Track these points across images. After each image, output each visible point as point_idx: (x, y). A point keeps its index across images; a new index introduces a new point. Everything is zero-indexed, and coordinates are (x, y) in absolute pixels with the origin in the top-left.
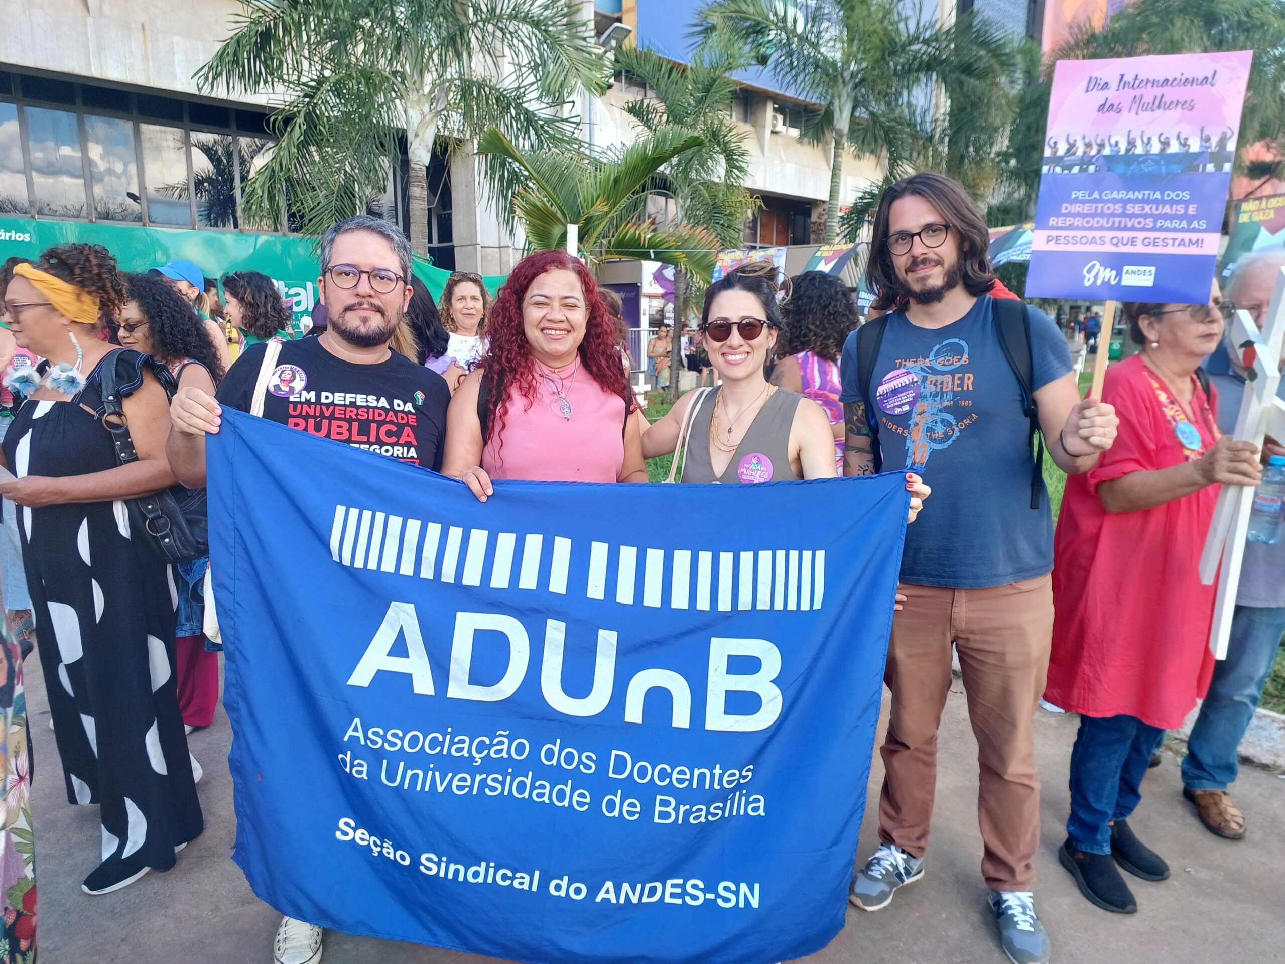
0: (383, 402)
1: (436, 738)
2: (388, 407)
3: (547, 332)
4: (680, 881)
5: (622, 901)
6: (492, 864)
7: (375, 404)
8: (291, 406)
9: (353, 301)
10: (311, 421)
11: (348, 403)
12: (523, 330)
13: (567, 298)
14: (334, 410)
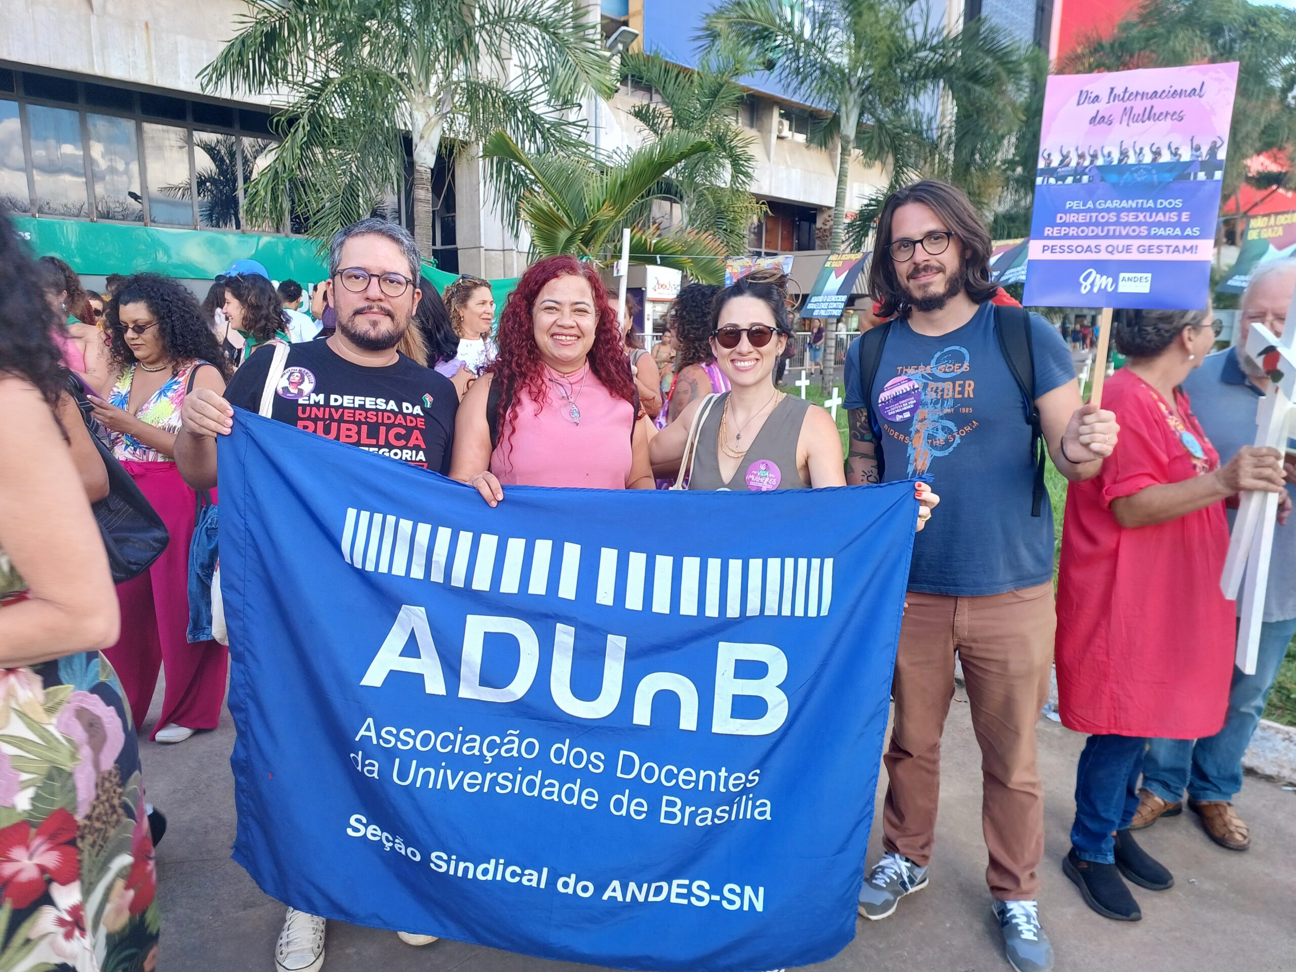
0: (392, 405)
1: (448, 737)
2: (397, 410)
3: (558, 337)
4: (687, 882)
5: (628, 899)
6: (502, 861)
7: (383, 407)
8: (300, 408)
9: (363, 304)
10: (320, 424)
11: (357, 406)
12: (533, 336)
13: (577, 303)
14: (343, 412)
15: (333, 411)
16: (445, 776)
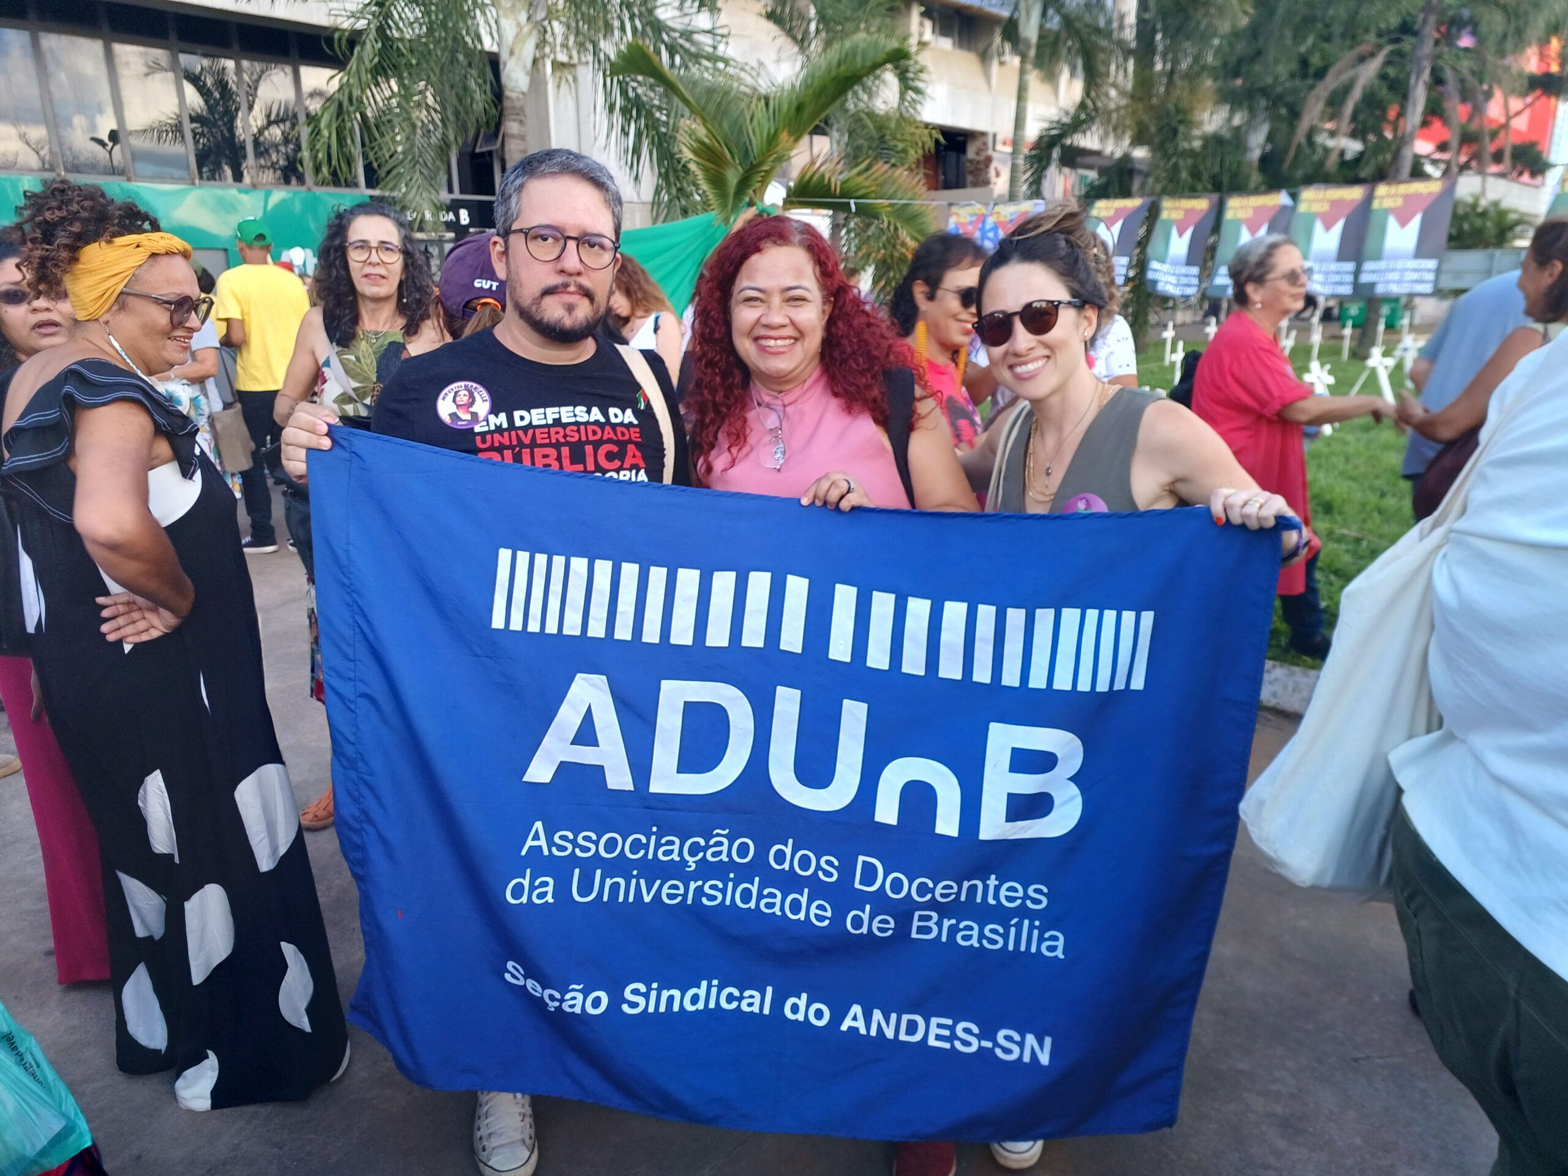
0: (596, 414)
1: (639, 840)
2: (603, 420)
3: (763, 342)
4: (949, 1022)
5: (873, 1033)
6: (715, 982)
7: (585, 418)
8: (477, 438)
9: (555, 280)
10: (508, 453)
11: (550, 422)
13: (790, 288)
14: (534, 433)
15: (520, 432)
16: (638, 886)
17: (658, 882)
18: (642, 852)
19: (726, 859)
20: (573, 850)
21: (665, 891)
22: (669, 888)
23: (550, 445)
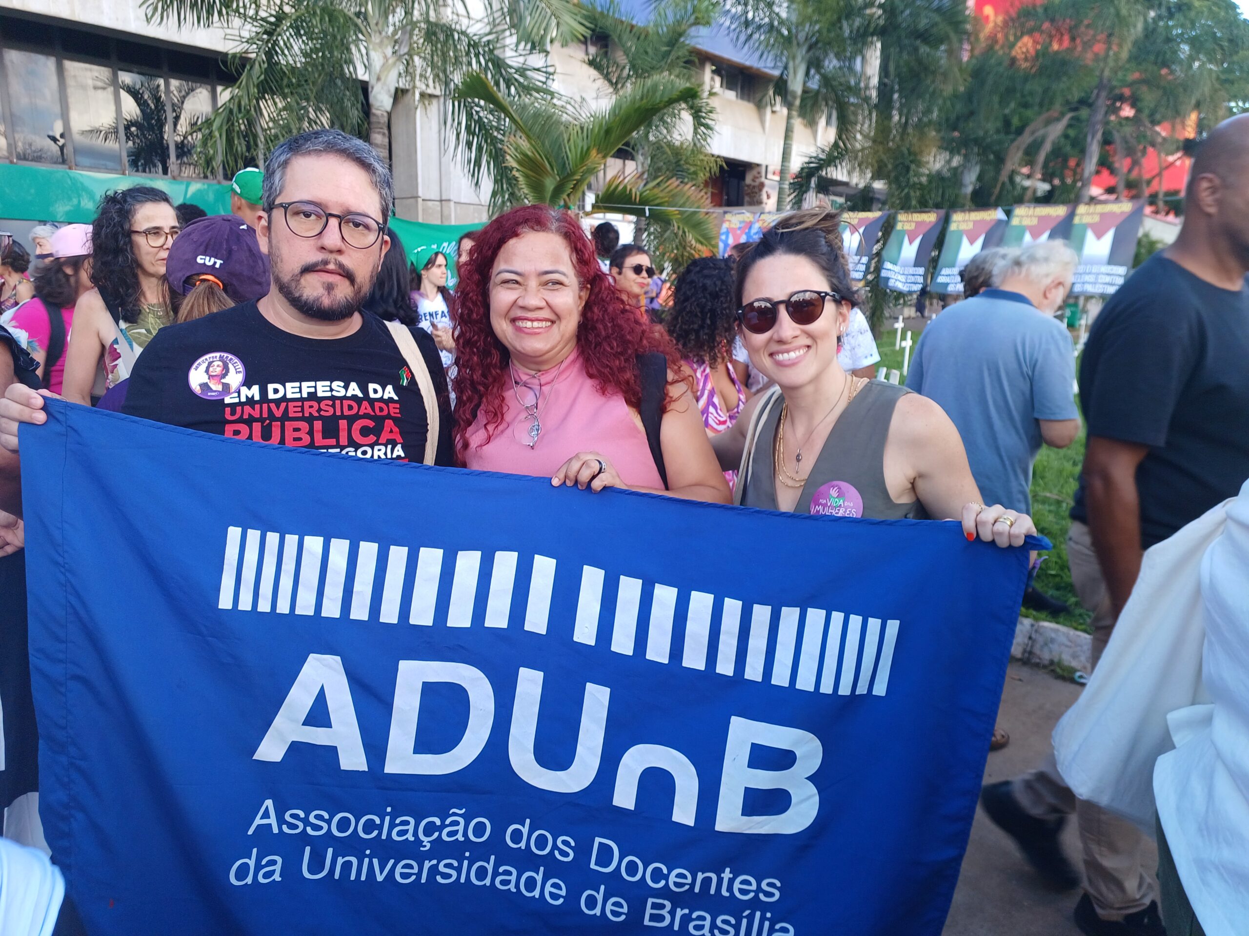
0: (354, 389)
1: (373, 821)
2: (360, 395)
3: (521, 323)
7: (342, 392)
8: (228, 410)
9: (314, 257)
10: (257, 426)
11: (305, 395)
14: (287, 407)
15: (272, 406)
16: (371, 865)
17: (392, 862)
18: (375, 833)
19: (461, 839)
20: (305, 829)
21: (399, 870)
22: (403, 867)
23: (303, 419)
